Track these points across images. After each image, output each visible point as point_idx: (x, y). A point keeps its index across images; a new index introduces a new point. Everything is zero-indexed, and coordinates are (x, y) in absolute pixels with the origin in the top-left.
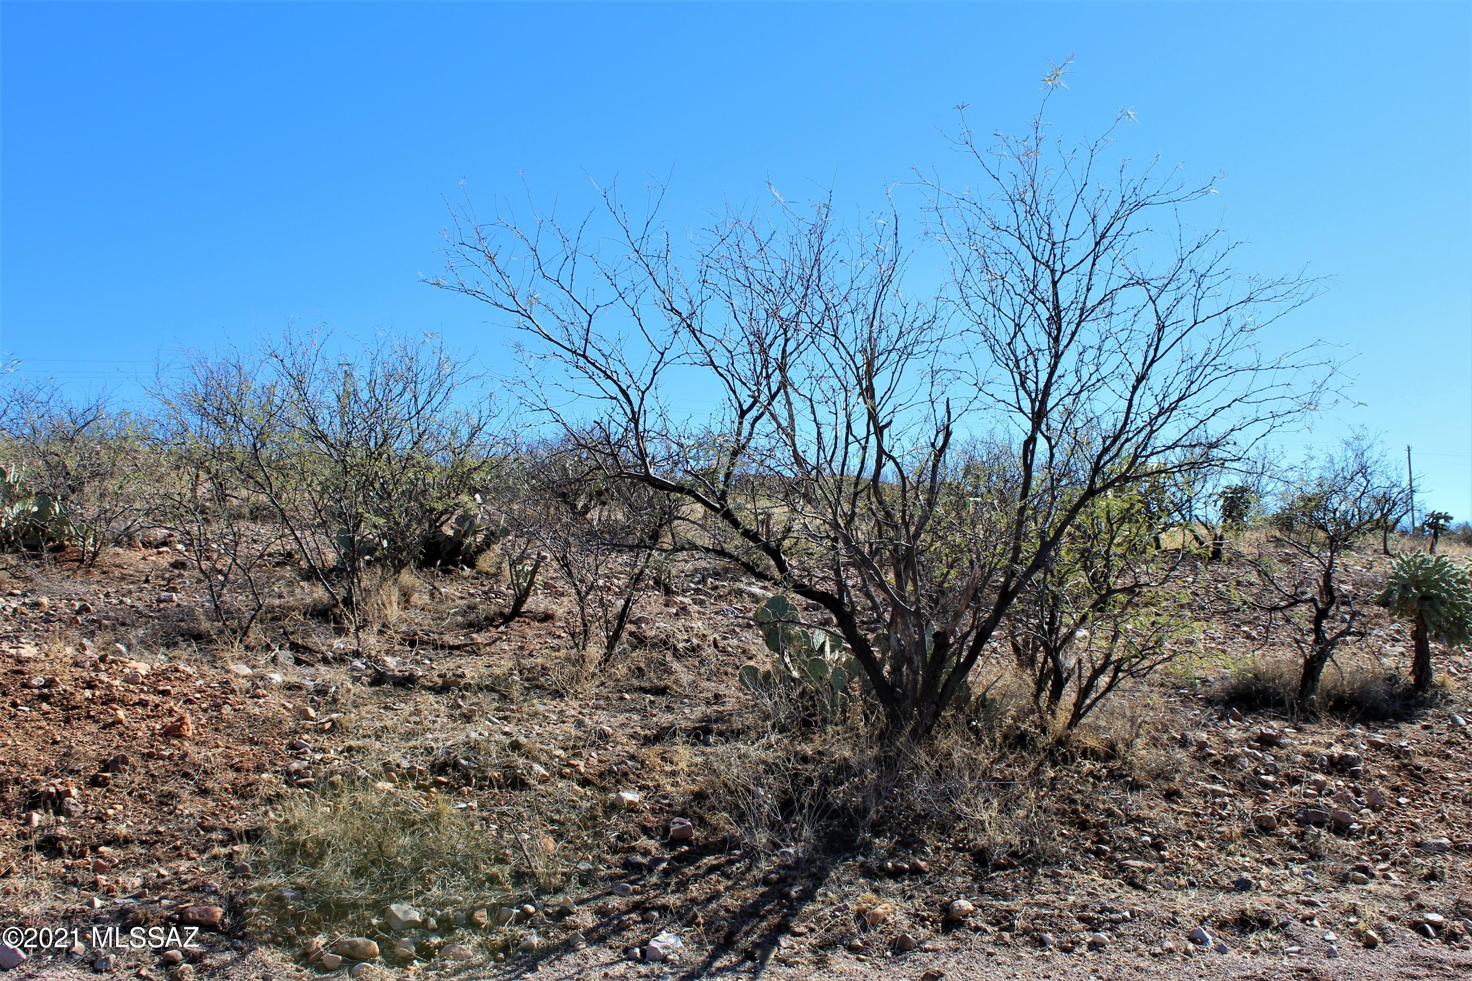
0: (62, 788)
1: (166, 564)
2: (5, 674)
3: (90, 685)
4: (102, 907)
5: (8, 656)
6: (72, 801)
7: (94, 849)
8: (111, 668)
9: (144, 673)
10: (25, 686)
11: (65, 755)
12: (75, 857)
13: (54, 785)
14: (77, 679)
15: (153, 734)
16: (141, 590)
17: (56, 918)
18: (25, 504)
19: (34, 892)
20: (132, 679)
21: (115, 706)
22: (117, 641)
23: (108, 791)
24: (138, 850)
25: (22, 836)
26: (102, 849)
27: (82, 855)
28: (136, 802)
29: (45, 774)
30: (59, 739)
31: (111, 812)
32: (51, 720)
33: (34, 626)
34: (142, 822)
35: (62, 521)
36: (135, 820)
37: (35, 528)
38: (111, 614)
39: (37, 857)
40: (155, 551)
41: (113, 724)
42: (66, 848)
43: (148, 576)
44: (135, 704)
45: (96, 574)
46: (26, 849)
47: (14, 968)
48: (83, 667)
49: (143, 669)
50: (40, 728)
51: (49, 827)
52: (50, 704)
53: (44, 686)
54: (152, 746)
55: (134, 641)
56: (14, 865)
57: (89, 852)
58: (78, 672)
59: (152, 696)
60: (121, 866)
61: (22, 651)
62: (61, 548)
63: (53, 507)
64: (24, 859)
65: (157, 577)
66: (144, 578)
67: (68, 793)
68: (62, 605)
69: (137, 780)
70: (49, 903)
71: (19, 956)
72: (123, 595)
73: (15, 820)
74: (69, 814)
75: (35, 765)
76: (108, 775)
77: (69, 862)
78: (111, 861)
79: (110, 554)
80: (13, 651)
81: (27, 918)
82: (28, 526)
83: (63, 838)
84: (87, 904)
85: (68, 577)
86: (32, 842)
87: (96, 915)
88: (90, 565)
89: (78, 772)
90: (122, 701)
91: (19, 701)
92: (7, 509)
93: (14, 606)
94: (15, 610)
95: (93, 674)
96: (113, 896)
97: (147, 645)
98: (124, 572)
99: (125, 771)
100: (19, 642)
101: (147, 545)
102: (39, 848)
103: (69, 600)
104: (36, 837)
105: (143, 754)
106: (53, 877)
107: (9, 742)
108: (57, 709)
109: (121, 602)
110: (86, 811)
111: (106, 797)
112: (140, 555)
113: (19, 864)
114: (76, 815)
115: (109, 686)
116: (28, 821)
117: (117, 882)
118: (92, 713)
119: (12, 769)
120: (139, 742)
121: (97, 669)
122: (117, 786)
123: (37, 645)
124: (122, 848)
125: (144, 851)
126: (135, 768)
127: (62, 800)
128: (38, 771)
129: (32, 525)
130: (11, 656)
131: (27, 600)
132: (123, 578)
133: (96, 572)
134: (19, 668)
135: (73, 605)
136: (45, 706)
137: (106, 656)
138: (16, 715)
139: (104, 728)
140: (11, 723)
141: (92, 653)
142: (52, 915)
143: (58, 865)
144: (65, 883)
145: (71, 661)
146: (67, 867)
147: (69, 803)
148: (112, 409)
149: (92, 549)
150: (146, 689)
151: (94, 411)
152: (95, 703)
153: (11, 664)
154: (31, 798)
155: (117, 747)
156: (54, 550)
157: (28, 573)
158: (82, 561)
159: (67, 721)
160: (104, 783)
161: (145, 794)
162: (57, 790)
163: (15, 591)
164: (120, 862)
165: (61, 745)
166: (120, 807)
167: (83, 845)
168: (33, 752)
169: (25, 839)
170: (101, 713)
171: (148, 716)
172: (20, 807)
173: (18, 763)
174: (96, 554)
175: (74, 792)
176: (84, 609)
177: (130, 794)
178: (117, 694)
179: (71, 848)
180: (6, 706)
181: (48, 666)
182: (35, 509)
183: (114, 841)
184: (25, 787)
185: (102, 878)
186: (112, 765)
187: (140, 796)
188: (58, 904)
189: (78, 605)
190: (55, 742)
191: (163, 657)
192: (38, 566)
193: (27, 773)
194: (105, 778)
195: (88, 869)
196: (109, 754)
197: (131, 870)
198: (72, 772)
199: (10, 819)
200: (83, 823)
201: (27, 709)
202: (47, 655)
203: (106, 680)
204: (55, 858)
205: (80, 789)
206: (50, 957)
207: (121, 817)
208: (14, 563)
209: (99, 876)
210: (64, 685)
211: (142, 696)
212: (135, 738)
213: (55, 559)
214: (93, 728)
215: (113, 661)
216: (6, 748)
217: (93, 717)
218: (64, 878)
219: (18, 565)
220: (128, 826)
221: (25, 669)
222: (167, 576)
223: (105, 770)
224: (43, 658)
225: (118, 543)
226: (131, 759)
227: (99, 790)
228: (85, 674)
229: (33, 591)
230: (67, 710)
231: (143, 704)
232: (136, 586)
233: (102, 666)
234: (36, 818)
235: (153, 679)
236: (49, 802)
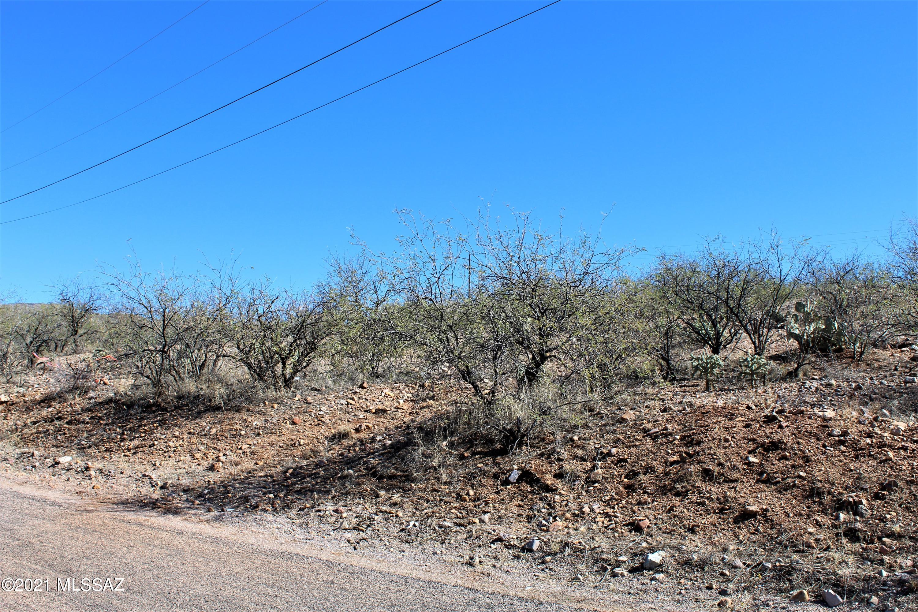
0: (857, 499)
1: (907, 359)
2: (818, 427)
3: (869, 435)
4: (888, 577)
5: (818, 417)
6: (864, 507)
7: (880, 539)
8: (882, 425)
9: (903, 429)
10: (830, 435)
11: (857, 478)
12: (868, 543)
13: (852, 497)
14: (861, 432)
15: (913, 468)
16: (893, 375)
17: (859, 579)
18: (817, 324)
19: (844, 561)
20: (896, 432)
21: (886, 449)
22: (883, 408)
23: (886, 503)
24: (909, 543)
25: (835, 526)
26: (884, 539)
27: (872, 542)
28: (904, 511)
29: (845, 489)
30: (852, 468)
31: (888, 516)
32: (847, 456)
33: (829, 398)
34: (909, 525)
35: (840, 333)
36: (905, 523)
37: (824, 338)
38: (876, 391)
39: (844, 540)
40: (899, 350)
41: (886, 460)
42: (861, 537)
43: (896, 366)
44: (899, 449)
45: (863, 366)
46: (837, 534)
47: (836, 606)
48: (864, 424)
49: (902, 426)
50: (841, 461)
51: (851, 523)
52: (845, 446)
53: (841, 435)
54: (913, 476)
55: (894, 408)
56: (830, 543)
57: (876, 540)
58: (861, 427)
59: (909, 444)
60: (898, 552)
61: (826, 414)
62: (840, 350)
63: (834, 325)
64: (837, 541)
65: (902, 367)
66: (893, 368)
67: (861, 503)
68: (844, 385)
69: (904, 497)
70: (854, 570)
71: (839, 600)
72: (882, 379)
73: (829, 516)
74: (862, 516)
75: (839, 484)
76: (885, 492)
77: (864, 545)
78: (891, 548)
79: (872, 352)
80: (821, 414)
81: (841, 577)
82: (820, 337)
83: (859, 530)
84: (878, 573)
85: (846, 368)
86: (840, 531)
87: (884, 581)
88: (859, 360)
89: (866, 489)
90: (891, 446)
91: (827, 444)
92: (807, 328)
93: (816, 386)
94: (817, 388)
95: (871, 429)
96: (894, 570)
97: (903, 411)
98: (881, 364)
99: (896, 491)
100: (823, 408)
101: (893, 346)
102: (845, 535)
103: (849, 382)
104: (843, 527)
105: (907, 481)
106: (855, 553)
107: (823, 469)
108: (850, 450)
109: (881, 383)
110: (872, 515)
111: (885, 507)
112: (889, 353)
113: (834, 543)
114: (866, 516)
115: (882, 437)
116: (838, 518)
117: (896, 561)
118: (872, 453)
119: (826, 485)
120: (903, 473)
121: (872, 426)
122: (891, 500)
123: (834, 410)
124: (897, 540)
125: (912, 544)
126: (902, 489)
127: (857, 507)
128: (841, 487)
129: (822, 336)
130: (820, 417)
131: (823, 382)
132: (880, 368)
133: (863, 364)
134: (825, 424)
135: (851, 385)
136: (843, 448)
137: (878, 417)
138: (826, 452)
139: (880, 462)
140: (823, 457)
141: (868, 415)
142: (856, 577)
143: (857, 547)
144: (863, 558)
145: (856, 421)
146: (862, 548)
147: (861, 508)
148: (863, 262)
149: (860, 350)
150: (905, 439)
151: (851, 265)
152: (873, 447)
153: (820, 422)
154: (838, 504)
155: (890, 476)
156: (835, 351)
157: (822, 366)
158: (853, 358)
159: (857, 457)
160: (883, 498)
161: (910, 507)
162: (854, 500)
163: (815, 377)
164: (897, 549)
165: (854, 472)
166: (894, 514)
167: (872, 536)
168: (837, 475)
169: (836, 528)
170: (878, 453)
171: (908, 457)
172: (832, 509)
173: (829, 481)
174: (862, 353)
175: (864, 502)
176: (859, 388)
177: (900, 506)
178: (887, 441)
179: (864, 537)
180: (819, 446)
181: (842, 423)
182: (824, 327)
183: (892, 535)
184: (834, 496)
185: (886, 558)
186: (889, 486)
187: (907, 507)
188: (859, 571)
189: (854, 385)
190: (851, 470)
191: (913, 419)
192: (827, 362)
193: (835, 488)
194: (883, 495)
195: (876, 551)
196: (885, 480)
197: (904, 555)
198: (862, 489)
199: (826, 515)
200: (871, 522)
201: (832, 449)
202: (841, 416)
203: (879, 432)
204: (855, 542)
205: (868, 500)
206: (857, 603)
207: (895, 520)
208: (813, 359)
209: (884, 557)
210: (853, 435)
211: (903, 443)
212: (901, 470)
213: (837, 357)
214: (873, 462)
215: (882, 421)
216: (821, 472)
217: (873, 455)
218: (861, 555)
219: (816, 361)
220: (900, 526)
221: (830, 424)
222: (909, 365)
223: (883, 489)
224: (839, 418)
225: (875, 346)
226: (899, 484)
227: (880, 502)
228: (865, 428)
229: (826, 377)
230: (856, 450)
231: (905, 448)
232: (889, 373)
233: (875, 423)
234: (842, 516)
235: (909, 433)
236: (849, 507)
